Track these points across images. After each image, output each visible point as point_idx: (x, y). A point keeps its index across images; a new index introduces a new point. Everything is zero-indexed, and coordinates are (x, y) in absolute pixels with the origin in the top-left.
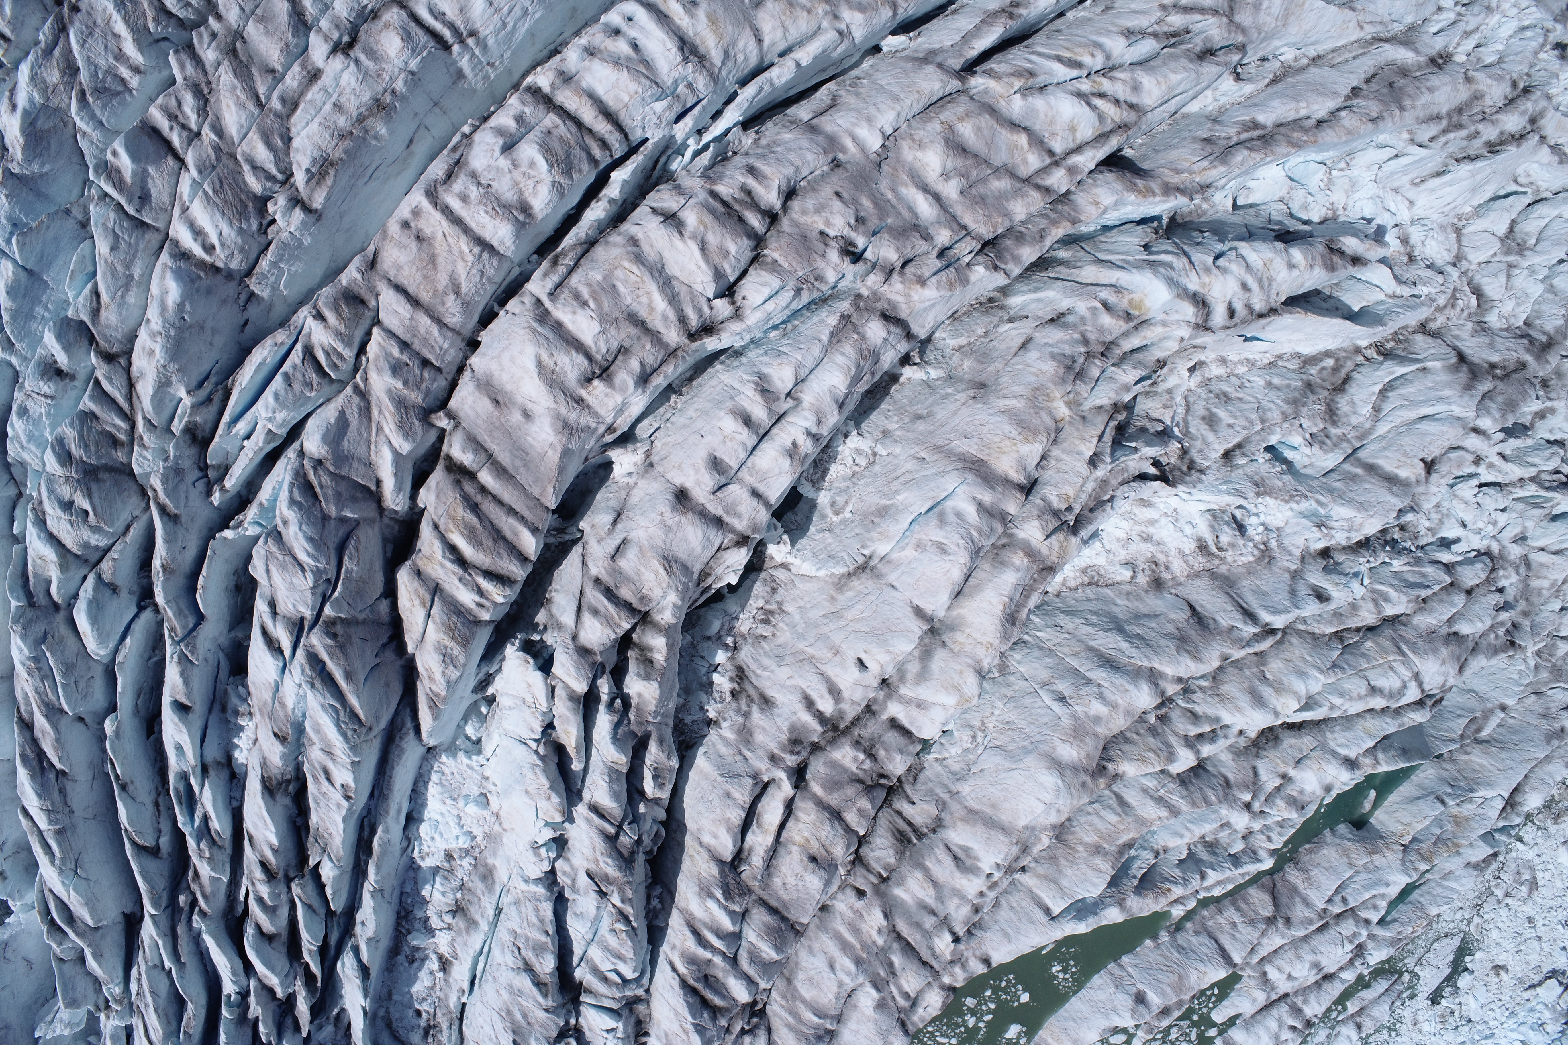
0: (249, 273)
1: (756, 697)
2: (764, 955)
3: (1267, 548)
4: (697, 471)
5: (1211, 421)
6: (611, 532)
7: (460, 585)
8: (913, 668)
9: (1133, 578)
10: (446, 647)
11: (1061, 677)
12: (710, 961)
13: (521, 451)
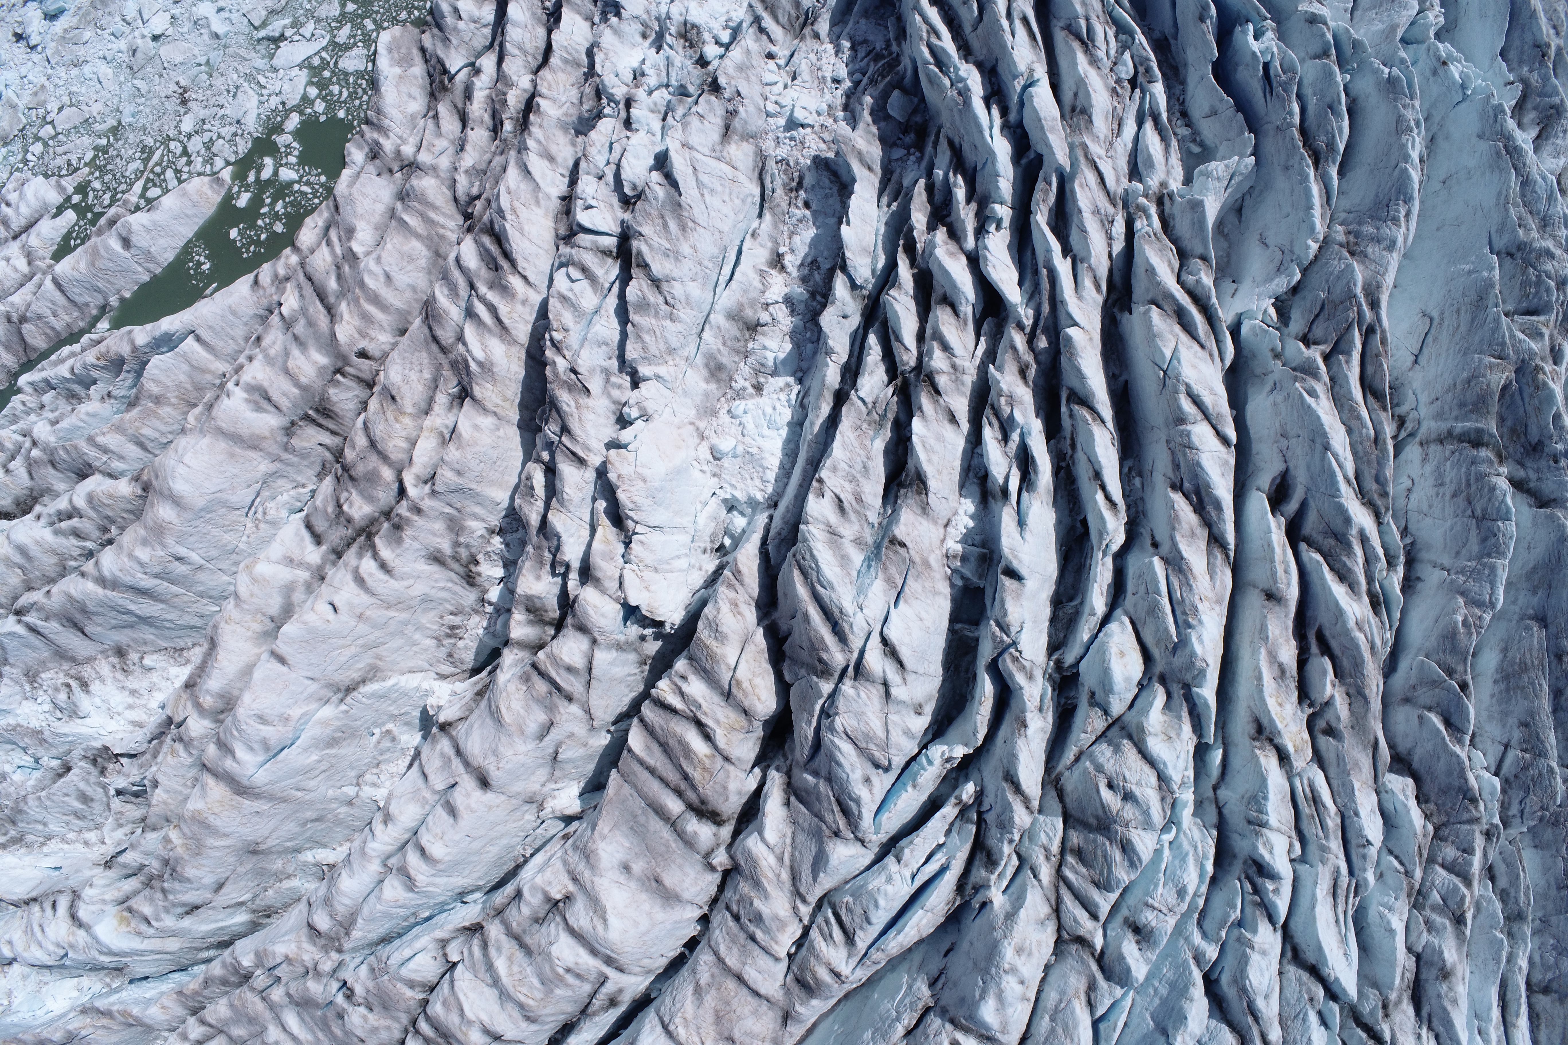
0: (927, 1010)
1: (449, 561)
2: (446, 292)
3: (31, 683)
4: (468, 807)
5: (85, 798)
6: (559, 745)
7: (701, 701)
8: (298, 596)
9: (142, 658)
10: (716, 638)
11: (185, 576)
12: (491, 287)
13: (638, 831)
